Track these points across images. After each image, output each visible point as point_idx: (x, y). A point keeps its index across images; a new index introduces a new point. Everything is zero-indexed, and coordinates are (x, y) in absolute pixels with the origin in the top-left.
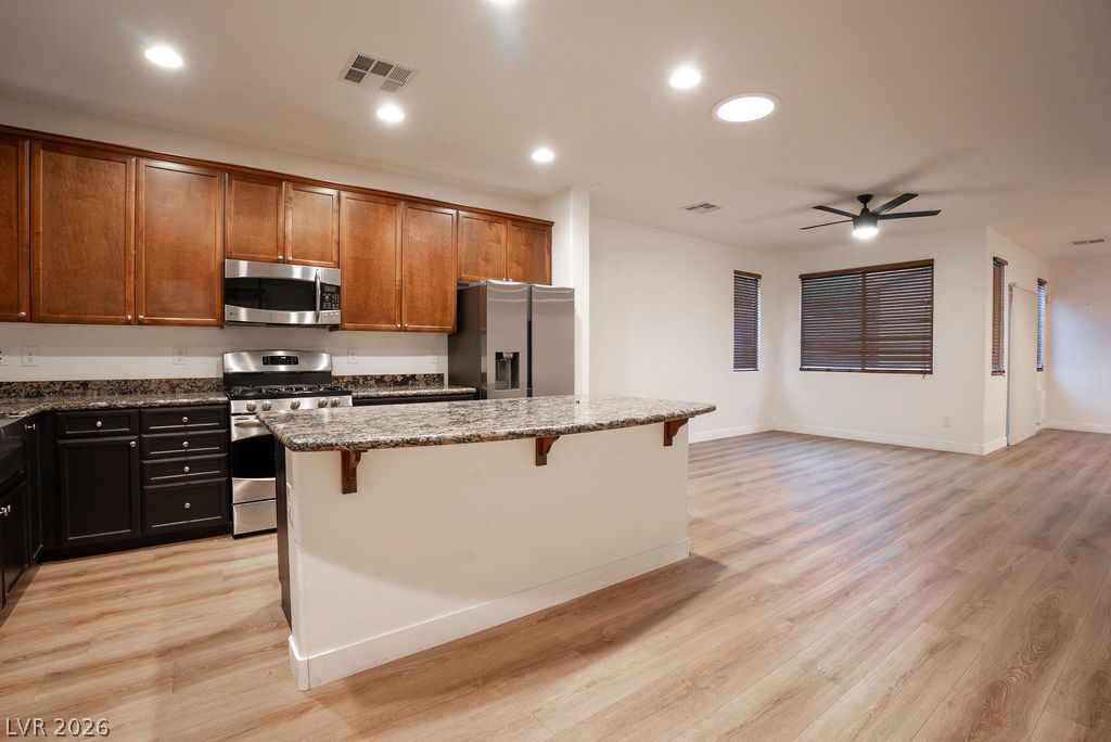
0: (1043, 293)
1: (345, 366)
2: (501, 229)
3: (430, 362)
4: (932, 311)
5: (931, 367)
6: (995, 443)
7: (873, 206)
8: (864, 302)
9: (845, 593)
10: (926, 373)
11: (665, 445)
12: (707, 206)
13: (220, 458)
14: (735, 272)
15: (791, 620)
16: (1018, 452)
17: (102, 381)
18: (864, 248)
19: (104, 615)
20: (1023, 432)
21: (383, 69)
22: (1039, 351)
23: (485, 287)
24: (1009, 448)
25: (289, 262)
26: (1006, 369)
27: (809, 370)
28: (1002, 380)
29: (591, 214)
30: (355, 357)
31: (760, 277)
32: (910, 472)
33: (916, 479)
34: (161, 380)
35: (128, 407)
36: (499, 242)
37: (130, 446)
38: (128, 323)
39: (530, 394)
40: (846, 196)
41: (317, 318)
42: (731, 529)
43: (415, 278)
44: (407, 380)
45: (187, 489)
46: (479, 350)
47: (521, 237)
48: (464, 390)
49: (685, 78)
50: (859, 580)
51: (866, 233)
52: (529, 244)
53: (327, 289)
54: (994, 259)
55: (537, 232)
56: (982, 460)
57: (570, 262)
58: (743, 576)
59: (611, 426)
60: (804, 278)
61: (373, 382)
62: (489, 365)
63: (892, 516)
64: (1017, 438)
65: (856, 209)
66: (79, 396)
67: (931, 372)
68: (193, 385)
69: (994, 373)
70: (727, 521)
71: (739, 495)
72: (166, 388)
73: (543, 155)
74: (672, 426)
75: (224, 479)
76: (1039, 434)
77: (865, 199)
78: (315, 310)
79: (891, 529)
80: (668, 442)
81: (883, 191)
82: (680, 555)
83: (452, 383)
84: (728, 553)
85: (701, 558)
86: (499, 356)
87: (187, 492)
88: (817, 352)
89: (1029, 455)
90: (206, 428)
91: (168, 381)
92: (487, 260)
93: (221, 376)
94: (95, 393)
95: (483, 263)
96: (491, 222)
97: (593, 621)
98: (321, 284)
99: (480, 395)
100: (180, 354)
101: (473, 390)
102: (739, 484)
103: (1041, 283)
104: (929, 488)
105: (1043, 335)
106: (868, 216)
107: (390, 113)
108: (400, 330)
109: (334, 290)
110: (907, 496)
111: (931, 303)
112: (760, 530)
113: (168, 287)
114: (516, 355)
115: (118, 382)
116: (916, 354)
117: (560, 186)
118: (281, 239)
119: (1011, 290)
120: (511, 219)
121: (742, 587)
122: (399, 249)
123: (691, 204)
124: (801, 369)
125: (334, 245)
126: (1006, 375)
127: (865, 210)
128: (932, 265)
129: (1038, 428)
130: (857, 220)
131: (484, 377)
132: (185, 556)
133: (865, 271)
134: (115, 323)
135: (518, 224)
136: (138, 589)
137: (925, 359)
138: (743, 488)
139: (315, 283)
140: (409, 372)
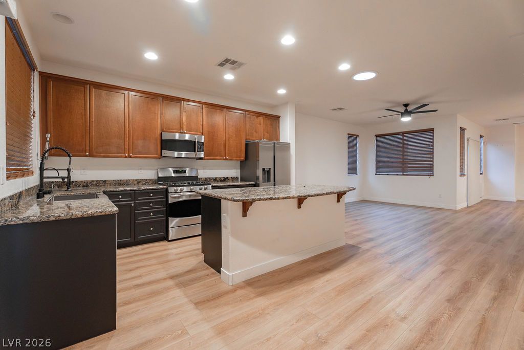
0: (482, 141)
1: (202, 174)
2: (261, 119)
3: (233, 172)
4: (433, 150)
5: (433, 173)
6: (462, 205)
7: (409, 109)
8: (403, 147)
9: (407, 256)
10: (430, 175)
11: (337, 202)
12: (341, 109)
13: (163, 210)
14: (348, 134)
15: (390, 263)
16: (473, 209)
17: (111, 180)
18: (406, 124)
19: (138, 268)
20: (474, 200)
21: (234, 62)
22: (481, 166)
23: (258, 143)
24: (468, 207)
25: (185, 133)
26: (466, 174)
27: (379, 174)
28: (464, 178)
29: (296, 112)
30: (206, 170)
31: (358, 136)
32: (425, 216)
33: (429, 218)
34: (134, 180)
35: (131, 190)
36: (260, 124)
37: (131, 205)
38: (126, 157)
39: (275, 185)
40: (398, 104)
41: (196, 156)
42: (358, 236)
43: (231, 139)
44: (225, 179)
45: (151, 222)
46: (256, 167)
47: (268, 122)
48: (250, 183)
49: (344, 67)
50: (412, 252)
51: (406, 119)
52: (271, 125)
53: (199, 143)
54: (461, 128)
55: (274, 119)
56: (456, 212)
57: (288, 132)
58: (368, 250)
59: (327, 194)
60: (377, 136)
61: (213, 180)
62: (260, 173)
63: (421, 232)
64: (472, 203)
65: (402, 109)
66: (103, 186)
67: (433, 175)
68: (147, 182)
69: (461, 175)
70: (356, 233)
71: (357, 224)
72: (136, 183)
73: (282, 91)
74: (340, 195)
75: (165, 218)
76: (481, 202)
77: (406, 105)
78: (195, 151)
79: (421, 236)
80: (338, 201)
81: (414, 103)
82: (342, 244)
83: (241, 180)
84: (361, 243)
85: (350, 245)
86: (264, 169)
87: (151, 223)
88: (382, 167)
89: (477, 210)
90: (160, 198)
91: (136, 180)
92: (256, 132)
93: (156, 178)
94: (109, 185)
95: (255, 133)
96: (257, 117)
97: (322, 263)
98: (198, 142)
99: (256, 185)
100: (141, 169)
101: (254, 183)
102: (357, 220)
103: (481, 137)
104: (434, 222)
105: (482, 159)
106: (407, 113)
107: (229, 77)
108: (224, 160)
109: (201, 144)
110: (426, 224)
111: (433, 146)
112: (370, 236)
113: (140, 143)
114: (270, 169)
115: (118, 180)
116: (427, 168)
117: (284, 102)
118: (182, 123)
119: (468, 140)
120: (265, 115)
121: (369, 253)
122: (224, 128)
123: (333, 108)
124: (376, 174)
125: (201, 126)
126: (466, 176)
127: (406, 110)
128: (433, 131)
129: (481, 199)
130: (403, 114)
131: (258, 178)
132: (152, 248)
133: (404, 133)
134: (121, 157)
135: (268, 117)
136: (145, 259)
137: (430, 170)
138: (358, 222)
139: (195, 142)
140: (226, 177)
